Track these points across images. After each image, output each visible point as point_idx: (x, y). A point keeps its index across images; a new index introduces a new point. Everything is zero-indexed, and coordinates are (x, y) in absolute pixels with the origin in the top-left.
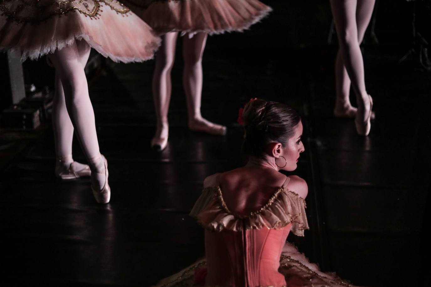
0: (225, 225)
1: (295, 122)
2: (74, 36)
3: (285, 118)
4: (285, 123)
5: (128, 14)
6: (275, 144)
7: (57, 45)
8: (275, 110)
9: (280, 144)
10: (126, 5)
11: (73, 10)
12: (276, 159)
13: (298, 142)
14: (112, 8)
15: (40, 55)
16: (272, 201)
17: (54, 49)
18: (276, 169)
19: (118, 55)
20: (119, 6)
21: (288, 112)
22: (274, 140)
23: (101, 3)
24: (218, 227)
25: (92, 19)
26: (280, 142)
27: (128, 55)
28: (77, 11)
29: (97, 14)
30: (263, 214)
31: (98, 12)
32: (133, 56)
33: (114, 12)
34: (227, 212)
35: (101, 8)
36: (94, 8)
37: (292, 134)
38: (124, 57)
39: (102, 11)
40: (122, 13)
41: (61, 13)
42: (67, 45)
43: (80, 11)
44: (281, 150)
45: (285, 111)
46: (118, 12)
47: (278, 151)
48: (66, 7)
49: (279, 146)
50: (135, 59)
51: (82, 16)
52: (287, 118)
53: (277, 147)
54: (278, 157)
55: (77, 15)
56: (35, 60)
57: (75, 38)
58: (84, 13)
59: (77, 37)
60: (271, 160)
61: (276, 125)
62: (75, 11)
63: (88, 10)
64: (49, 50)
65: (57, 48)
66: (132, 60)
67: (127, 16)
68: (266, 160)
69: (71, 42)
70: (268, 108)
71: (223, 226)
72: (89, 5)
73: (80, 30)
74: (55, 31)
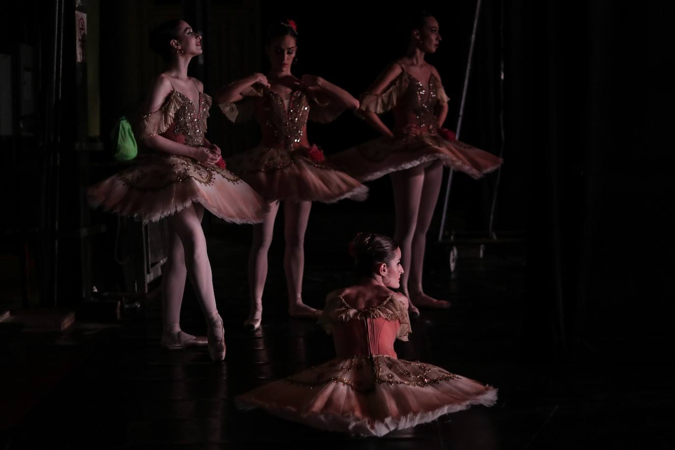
0: (351, 316)
1: (394, 248)
2: (191, 199)
3: (386, 244)
4: (387, 248)
5: (238, 182)
6: (381, 265)
7: (176, 208)
8: (378, 239)
9: (385, 264)
10: (235, 174)
11: (189, 177)
12: (383, 277)
13: (398, 264)
14: (224, 177)
15: (161, 217)
16: (385, 303)
17: (173, 211)
18: (383, 285)
19: (231, 216)
20: (230, 175)
21: (389, 240)
22: (380, 262)
23: (213, 172)
24: (346, 318)
25: (206, 185)
26: (384, 263)
27: (241, 218)
28: (193, 178)
29: (210, 181)
30: (379, 309)
31: (211, 180)
32: (245, 219)
33: (225, 180)
34: (350, 308)
35: (213, 176)
36: (207, 176)
37: (393, 257)
38: (236, 219)
39: (215, 179)
40: (233, 181)
41: (179, 181)
42: (186, 207)
43: (196, 179)
44: (386, 270)
45: (386, 240)
46: (229, 180)
47: (384, 271)
48: (182, 175)
49: (384, 266)
50: (247, 221)
51: (197, 182)
52: (388, 244)
53: (382, 267)
54: (384, 275)
55: (192, 181)
56: (156, 222)
57: (192, 201)
58: (198, 180)
59: (194, 200)
60: (379, 278)
61: (381, 250)
62: (191, 179)
63: (203, 178)
64: (169, 213)
65: (176, 211)
66: (244, 221)
67: (238, 183)
68: (375, 279)
69: (188, 204)
70: (373, 238)
71: (350, 317)
72: (203, 173)
73: (196, 194)
74: (174, 194)
